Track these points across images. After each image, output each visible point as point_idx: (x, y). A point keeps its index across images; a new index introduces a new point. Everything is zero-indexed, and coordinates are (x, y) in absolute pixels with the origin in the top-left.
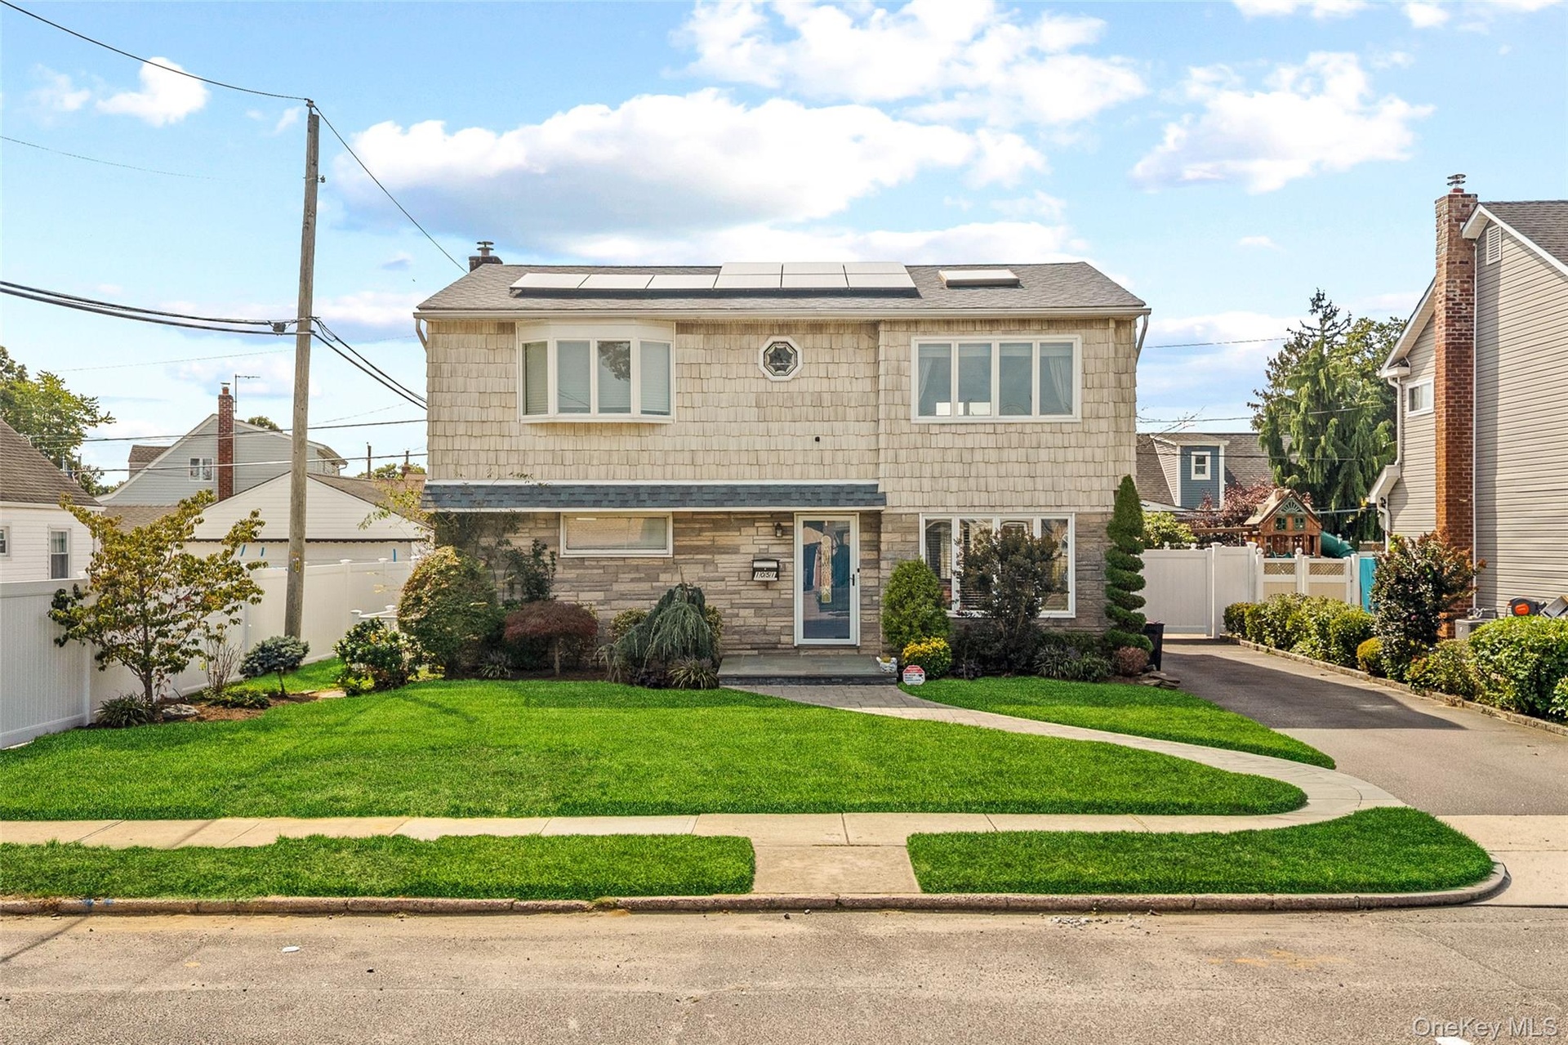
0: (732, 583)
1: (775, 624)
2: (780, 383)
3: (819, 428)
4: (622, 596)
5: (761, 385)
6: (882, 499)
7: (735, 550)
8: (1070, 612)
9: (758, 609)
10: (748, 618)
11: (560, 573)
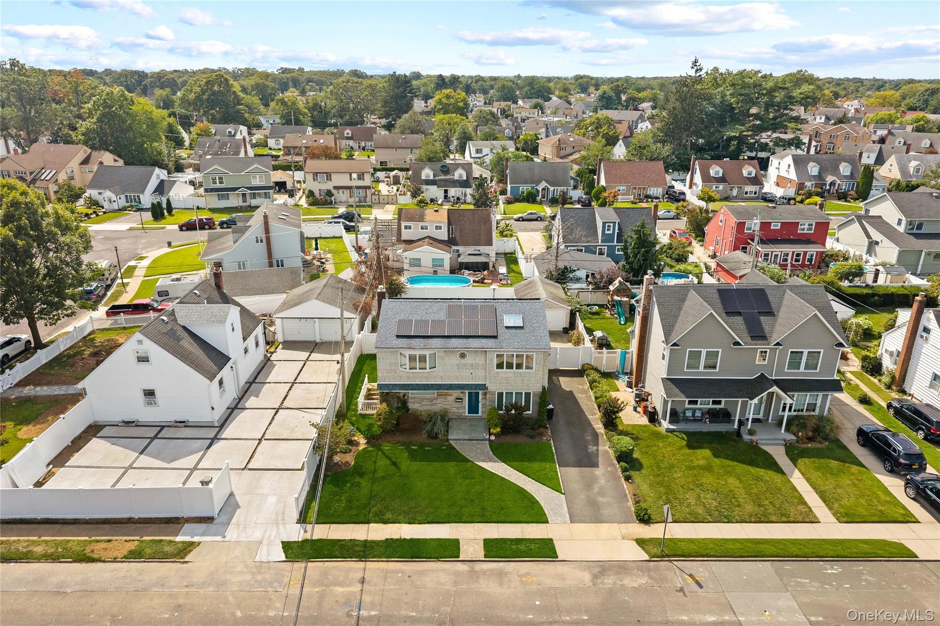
0: (451, 402)
1: (461, 411)
2: (463, 361)
3: (472, 371)
4: (425, 405)
5: (458, 362)
6: (487, 388)
7: (452, 395)
8: (530, 412)
9: (457, 408)
10: (454, 410)
11: (410, 400)
